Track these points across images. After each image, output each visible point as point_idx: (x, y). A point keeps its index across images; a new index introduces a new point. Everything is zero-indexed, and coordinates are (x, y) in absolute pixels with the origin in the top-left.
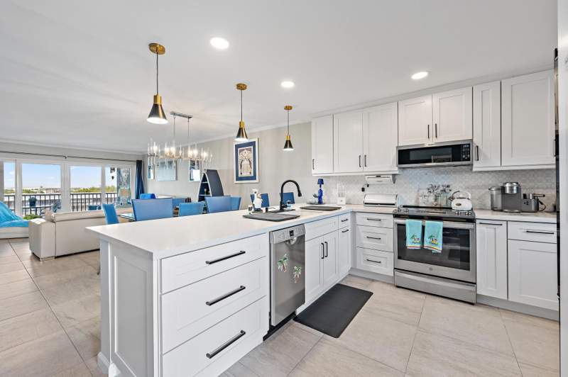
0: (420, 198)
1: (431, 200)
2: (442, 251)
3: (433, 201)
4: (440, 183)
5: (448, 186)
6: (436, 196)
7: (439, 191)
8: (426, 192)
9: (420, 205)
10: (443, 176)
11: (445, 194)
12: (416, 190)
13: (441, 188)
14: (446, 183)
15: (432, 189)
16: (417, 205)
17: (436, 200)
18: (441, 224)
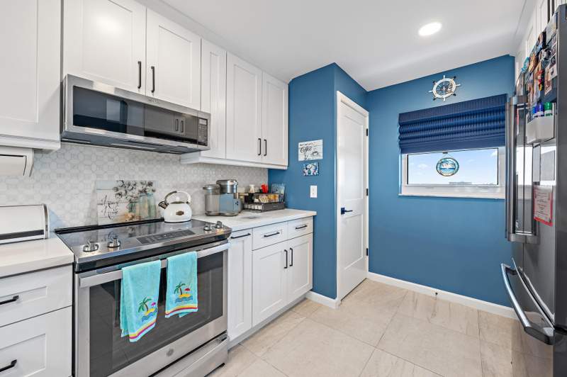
0: (101, 208)
1: (122, 211)
2: (199, 307)
3: (127, 210)
4: (137, 179)
5: (150, 184)
6: (131, 202)
7: (136, 192)
8: (112, 196)
9: (100, 224)
10: (142, 165)
11: (147, 198)
12: (90, 191)
13: (140, 187)
14: (147, 179)
15: (123, 188)
16: (93, 223)
17: (131, 209)
18: (192, 255)
